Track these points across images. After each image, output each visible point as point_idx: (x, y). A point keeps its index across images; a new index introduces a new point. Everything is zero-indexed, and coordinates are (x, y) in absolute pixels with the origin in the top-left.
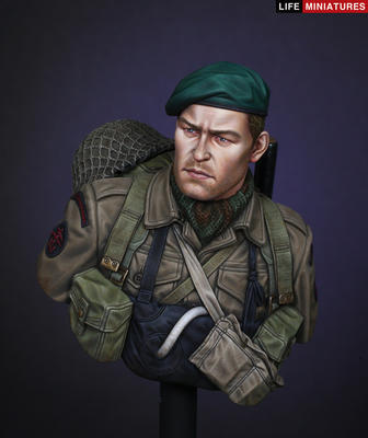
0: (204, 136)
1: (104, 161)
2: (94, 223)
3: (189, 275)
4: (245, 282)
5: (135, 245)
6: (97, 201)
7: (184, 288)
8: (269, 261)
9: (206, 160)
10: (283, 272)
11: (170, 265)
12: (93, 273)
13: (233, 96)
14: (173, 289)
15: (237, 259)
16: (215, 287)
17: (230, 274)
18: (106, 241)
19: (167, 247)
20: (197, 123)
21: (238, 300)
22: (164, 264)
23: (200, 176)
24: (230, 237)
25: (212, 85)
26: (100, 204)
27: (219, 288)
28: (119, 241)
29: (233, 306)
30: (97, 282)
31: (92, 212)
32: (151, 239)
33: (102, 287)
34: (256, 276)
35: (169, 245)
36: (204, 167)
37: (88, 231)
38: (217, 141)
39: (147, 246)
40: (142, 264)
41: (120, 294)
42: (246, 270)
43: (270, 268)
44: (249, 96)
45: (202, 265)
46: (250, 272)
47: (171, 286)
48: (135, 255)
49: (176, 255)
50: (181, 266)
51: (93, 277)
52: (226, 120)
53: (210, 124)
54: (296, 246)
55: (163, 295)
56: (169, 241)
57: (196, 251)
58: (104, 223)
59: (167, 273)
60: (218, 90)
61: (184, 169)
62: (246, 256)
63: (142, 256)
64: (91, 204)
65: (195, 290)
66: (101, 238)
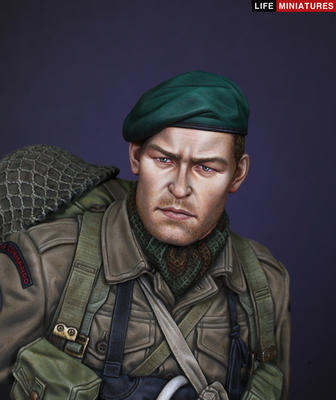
0: (184, 167)
1: (27, 201)
2: (40, 282)
3: (163, 338)
4: (227, 340)
5: (94, 306)
6: (40, 254)
7: (159, 354)
8: (249, 311)
9: (188, 195)
10: (265, 322)
11: (140, 327)
12: (41, 343)
13: (220, 114)
14: (146, 357)
15: (216, 313)
16: (195, 349)
17: (210, 332)
18: (57, 303)
19: (134, 306)
20: (175, 151)
21: (220, 363)
22: (133, 327)
23: (180, 216)
24: (210, 287)
25: (193, 102)
26: (44, 257)
27: (199, 350)
28: (75, 303)
29: (216, 371)
30: (51, 355)
31: (37, 269)
32: (113, 297)
33: (60, 363)
34: (239, 330)
35: (136, 303)
36: (185, 205)
37: (33, 292)
38: (198, 172)
39: (110, 306)
40: (105, 329)
41: (84, 370)
42: (227, 324)
43: (251, 320)
44: (235, 113)
45: (178, 323)
46: (231, 326)
47: (142, 353)
48: (95, 318)
49: (145, 314)
50: (153, 327)
51: (43, 349)
52: (212, 145)
53: (191, 151)
54: (275, 289)
55: (133, 365)
56: (135, 298)
57: (170, 308)
58: (53, 280)
59: (138, 338)
60: (202, 108)
61: (157, 209)
62: (224, 309)
63: (105, 319)
64: (34, 257)
65: (172, 355)
66: (51, 300)
